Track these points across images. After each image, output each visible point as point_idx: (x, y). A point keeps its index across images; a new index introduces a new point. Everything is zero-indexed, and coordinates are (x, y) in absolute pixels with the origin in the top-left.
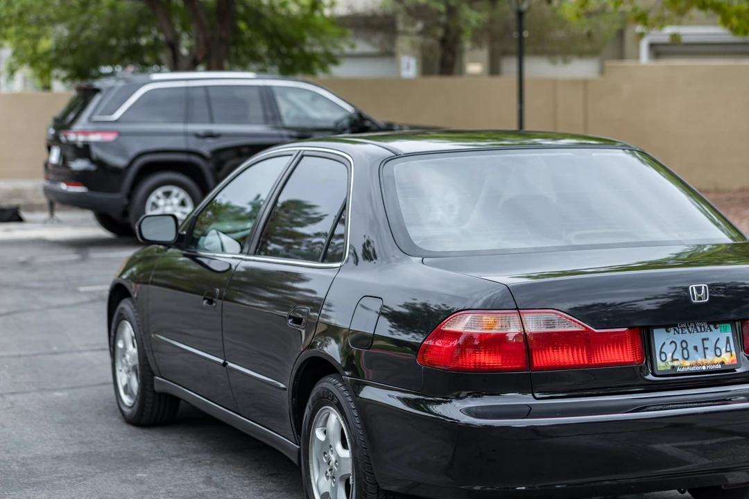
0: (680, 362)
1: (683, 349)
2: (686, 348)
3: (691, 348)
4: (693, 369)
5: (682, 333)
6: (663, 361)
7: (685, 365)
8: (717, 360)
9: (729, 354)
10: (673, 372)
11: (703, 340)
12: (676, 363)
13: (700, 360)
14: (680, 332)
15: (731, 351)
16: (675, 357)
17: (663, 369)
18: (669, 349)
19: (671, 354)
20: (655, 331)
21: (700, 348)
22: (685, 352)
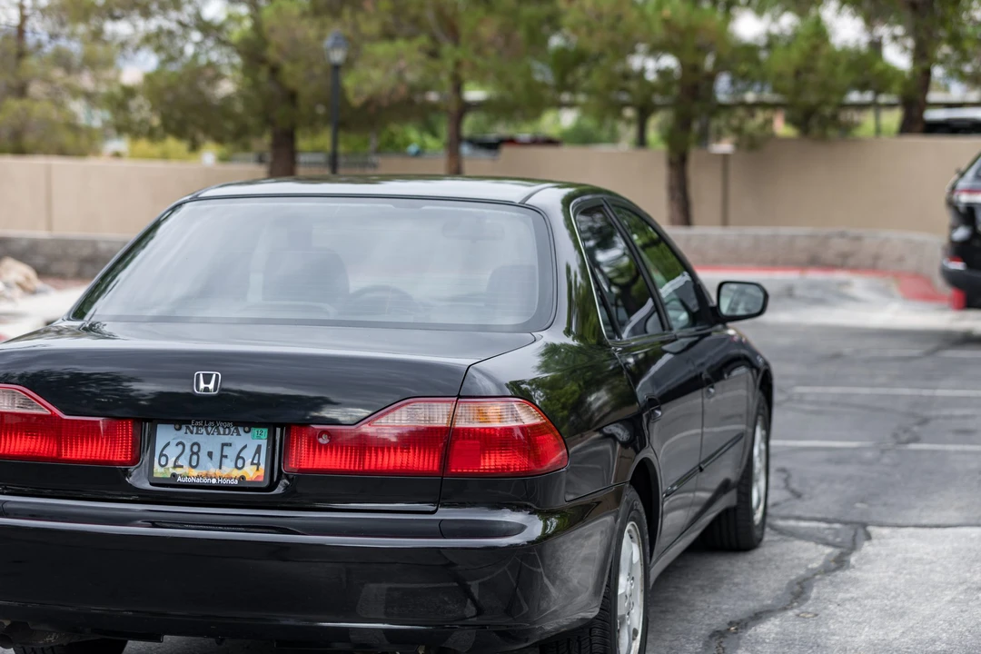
0: (186, 470)
1: (193, 453)
2: (197, 454)
3: (203, 454)
4: (199, 481)
5: (197, 433)
6: (162, 466)
7: (189, 474)
8: (237, 473)
9: (255, 467)
10: (172, 482)
11: (223, 445)
12: (178, 471)
13: (213, 470)
14: (195, 431)
15: (258, 464)
16: (180, 463)
17: (161, 476)
18: (172, 452)
19: (174, 459)
20: (159, 425)
21: (217, 456)
22: (195, 457)
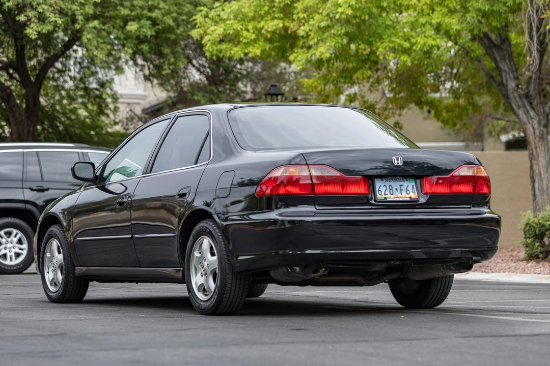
0: (389, 196)
1: (390, 189)
2: (392, 189)
3: (394, 189)
4: (395, 199)
6: (380, 195)
7: (391, 197)
8: (408, 196)
9: (414, 193)
10: (385, 200)
11: (400, 186)
12: (386, 196)
13: (399, 195)
14: (389, 181)
15: (414, 192)
16: (386, 193)
17: (380, 199)
18: (383, 189)
19: (384, 192)
20: (376, 179)
21: (399, 190)
22: (391, 191)
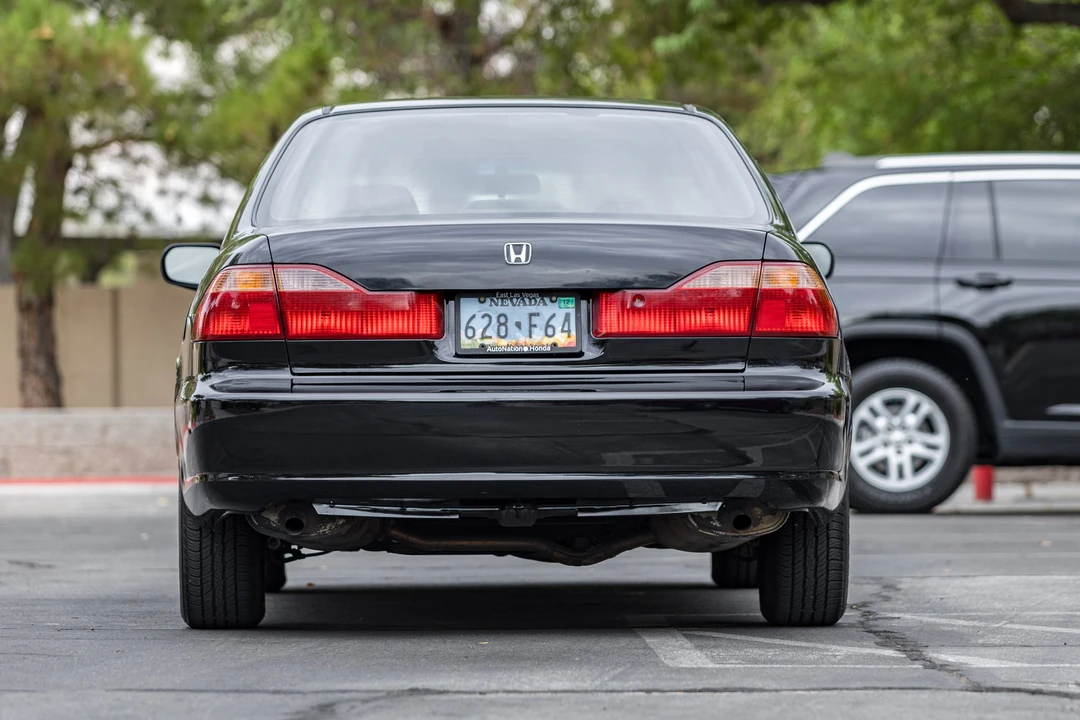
0: (495, 340)
1: (500, 324)
2: (505, 324)
3: (511, 325)
4: (509, 350)
5: (502, 305)
6: (469, 338)
7: (499, 345)
8: (551, 341)
9: (566, 334)
10: (482, 352)
11: (531, 315)
12: (486, 342)
13: (522, 338)
14: (500, 303)
15: (569, 331)
16: (487, 334)
17: (469, 347)
18: (479, 324)
19: (481, 330)
20: (462, 301)
21: (525, 325)
22: (503, 328)
